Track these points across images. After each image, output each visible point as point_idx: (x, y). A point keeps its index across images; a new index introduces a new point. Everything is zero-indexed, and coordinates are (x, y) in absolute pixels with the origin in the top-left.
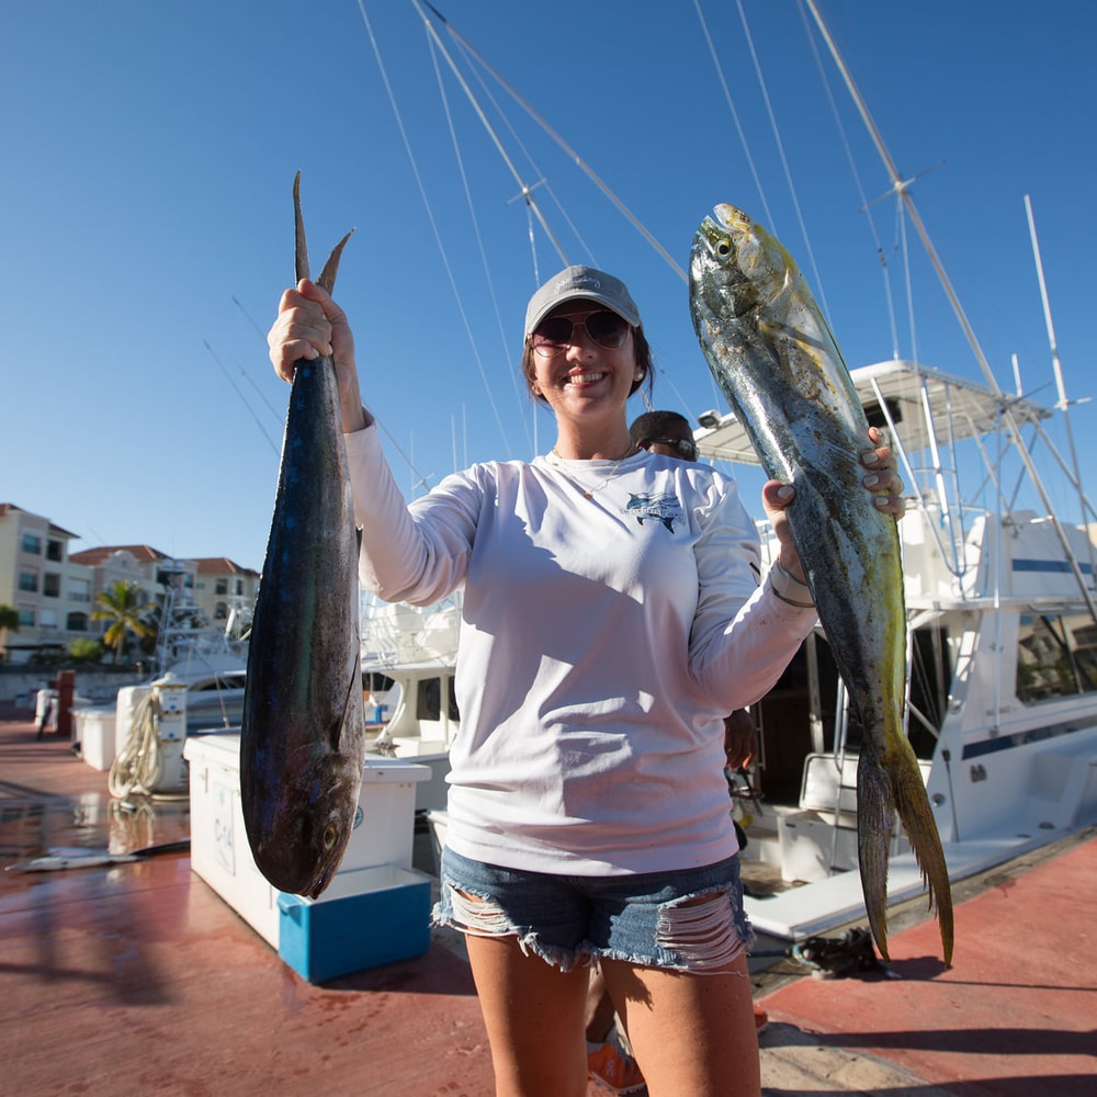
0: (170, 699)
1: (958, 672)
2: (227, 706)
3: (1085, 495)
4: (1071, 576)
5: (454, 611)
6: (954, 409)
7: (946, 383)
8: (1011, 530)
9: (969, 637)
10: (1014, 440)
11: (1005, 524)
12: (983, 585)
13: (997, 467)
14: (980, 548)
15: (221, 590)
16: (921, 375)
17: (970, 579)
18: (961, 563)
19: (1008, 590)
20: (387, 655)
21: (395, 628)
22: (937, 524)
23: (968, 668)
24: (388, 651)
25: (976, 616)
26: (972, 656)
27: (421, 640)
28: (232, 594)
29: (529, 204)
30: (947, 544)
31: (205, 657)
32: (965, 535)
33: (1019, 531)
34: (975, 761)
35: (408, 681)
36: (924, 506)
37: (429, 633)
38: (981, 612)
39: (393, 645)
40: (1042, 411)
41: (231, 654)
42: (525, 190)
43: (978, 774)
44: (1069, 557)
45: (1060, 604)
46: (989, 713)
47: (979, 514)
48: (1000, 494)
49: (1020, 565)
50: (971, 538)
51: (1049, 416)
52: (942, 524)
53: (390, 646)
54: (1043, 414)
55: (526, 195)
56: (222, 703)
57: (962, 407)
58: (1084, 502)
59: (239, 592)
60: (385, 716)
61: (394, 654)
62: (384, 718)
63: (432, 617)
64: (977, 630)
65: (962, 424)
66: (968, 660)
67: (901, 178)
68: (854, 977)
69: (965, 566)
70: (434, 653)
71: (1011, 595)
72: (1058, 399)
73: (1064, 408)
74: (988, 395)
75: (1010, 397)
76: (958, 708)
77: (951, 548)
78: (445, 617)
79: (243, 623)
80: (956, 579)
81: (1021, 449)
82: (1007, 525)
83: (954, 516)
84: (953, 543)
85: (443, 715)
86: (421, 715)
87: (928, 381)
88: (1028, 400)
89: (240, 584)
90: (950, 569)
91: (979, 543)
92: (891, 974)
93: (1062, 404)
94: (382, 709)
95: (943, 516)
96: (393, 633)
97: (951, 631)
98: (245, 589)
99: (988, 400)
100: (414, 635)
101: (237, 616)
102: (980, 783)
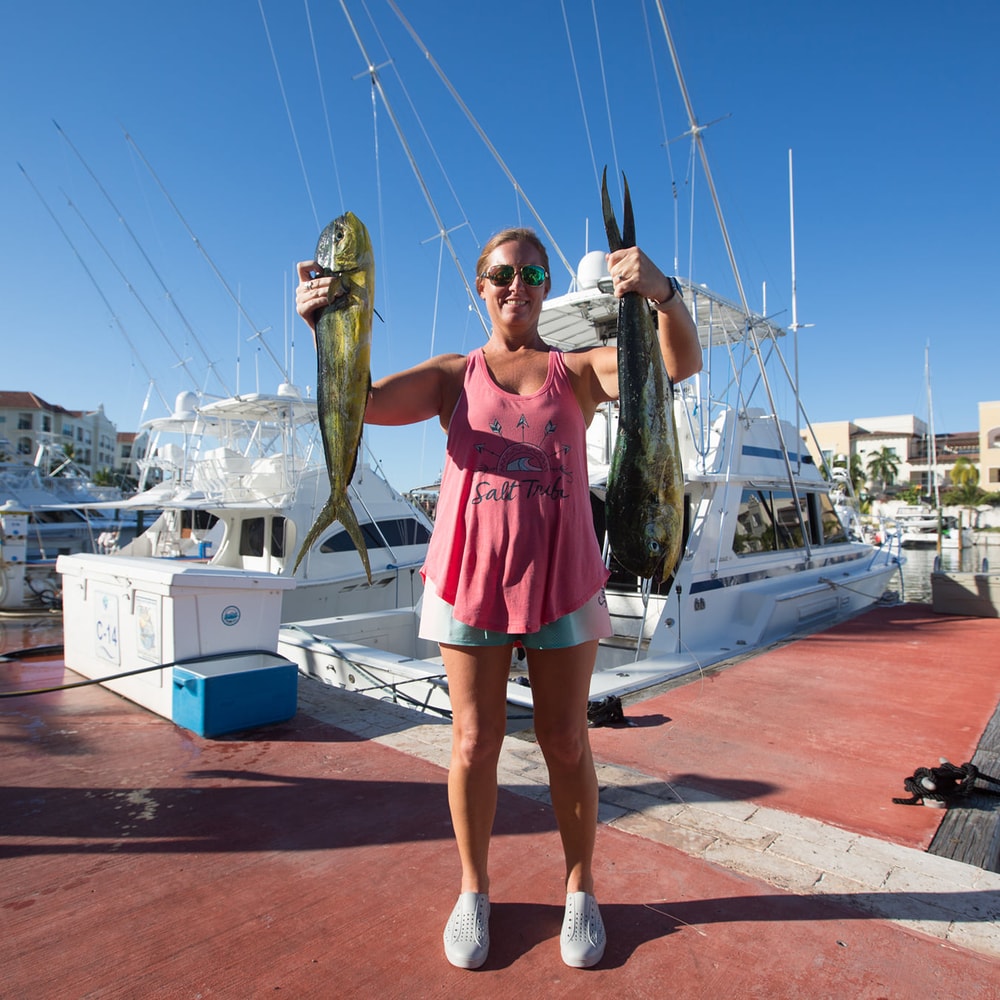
0: (13, 524)
1: (694, 530)
2: (43, 539)
3: (800, 399)
4: (783, 462)
5: (281, 457)
6: (715, 320)
7: (711, 299)
8: (745, 422)
9: (705, 503)
10: (755, 352)
11: (741, 418)
12: (719, 466)
13: (740, 373)
14: (721, 435)
15: (26, 424)
16: (693, 291)
17: (710, 460)
18: (706, 446)
19: (736, 470)
20: (213, 495)
21: (224, 470)
22: (691, 413)
23: (701, 527)
24: (216, 491)
25: (712, 486)
26: (705, 518)
27: (247, 483)
28: (38, 429)
29: (374, 82)
30: (697, 429)
31: (13, 490)
32: (711, 423)
33: (750, 423)
34: (699, 595)
35: (233, 519)
36: (684, 398)
37: (255, 476)
38: (716, 484)
39: (221, 485)
40: (779, 330)
41: (43, 489)
42: (371, 69)
43: (700, 605)
44: (783, 447)
45: (772, 482)
46: (712, 561)
47: (722, 408)
48: (740, 392)
49: (749, 451)
50: (714, 428)
51: (784, 334)
52: (695, 413)
53: (218, 485)
54: (780, 332)
55: (372, 73)
56: (39, 536)
57: (720, 320)
58: (799, 404)
59: (47, 429)
60: (209, 551)
61: (221, 494)
62: (208, 554)
63: (257, 462)
64: (710, 498)
65: (719, 333)
66: (702, 520)
67: (697, 123)
68: (606, 726)
69: (709, 448)
70: (259, 495)
71: (738, 473)
72: (792, 322)
73: (795, 330)
74: (741, 313)
75: (757, 316)
76: (691, 556)
77: (699, 433)
78: (271, 463)
79: (52, 460)
80: (701, 458)
81: (759, 359)
82: (743, 418)
83: (705, 408)
84: (702, 429)
85: (266, 551)
86: (243, 552)
87: (698, 296)
88: (769, 320)
89: (47, 421)
90: (698, 450)
91: (721, 431)
92: (631, 724)
93: (794, 326)
94: (205, 545)
95: (697, 407)
96: (221, 474)
97: (693, 498)
98: (52, 425)
99: (741, 317)
100: (242, 477)
101: (46, 453)
102: (700, 611)
